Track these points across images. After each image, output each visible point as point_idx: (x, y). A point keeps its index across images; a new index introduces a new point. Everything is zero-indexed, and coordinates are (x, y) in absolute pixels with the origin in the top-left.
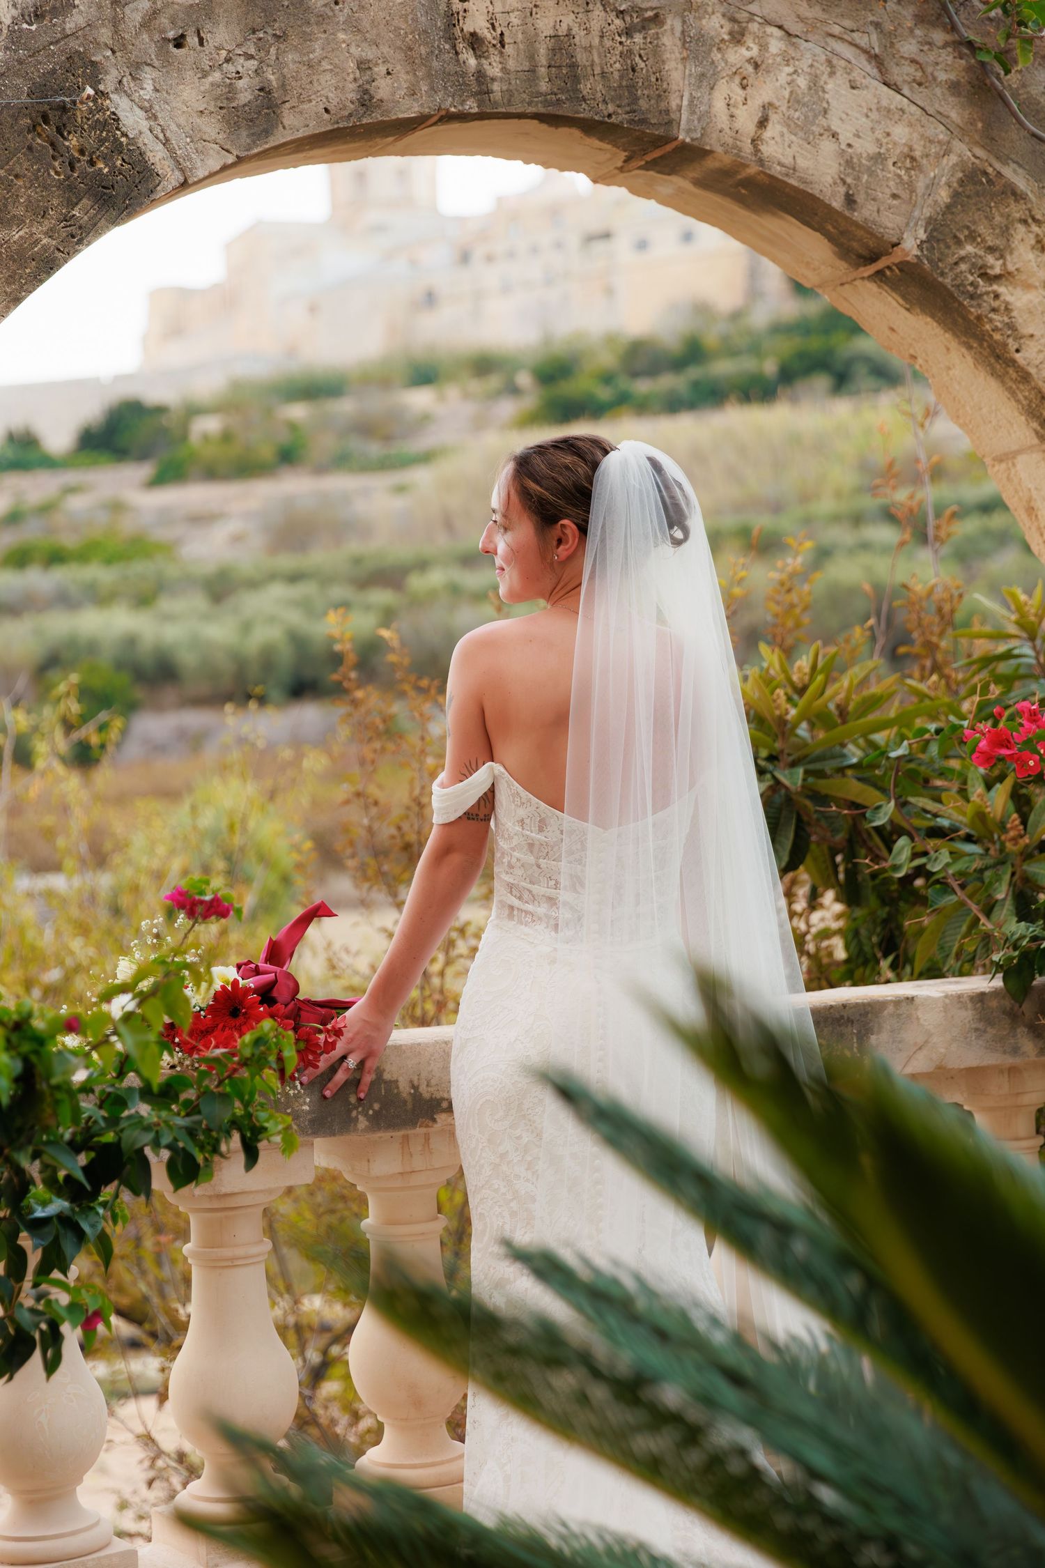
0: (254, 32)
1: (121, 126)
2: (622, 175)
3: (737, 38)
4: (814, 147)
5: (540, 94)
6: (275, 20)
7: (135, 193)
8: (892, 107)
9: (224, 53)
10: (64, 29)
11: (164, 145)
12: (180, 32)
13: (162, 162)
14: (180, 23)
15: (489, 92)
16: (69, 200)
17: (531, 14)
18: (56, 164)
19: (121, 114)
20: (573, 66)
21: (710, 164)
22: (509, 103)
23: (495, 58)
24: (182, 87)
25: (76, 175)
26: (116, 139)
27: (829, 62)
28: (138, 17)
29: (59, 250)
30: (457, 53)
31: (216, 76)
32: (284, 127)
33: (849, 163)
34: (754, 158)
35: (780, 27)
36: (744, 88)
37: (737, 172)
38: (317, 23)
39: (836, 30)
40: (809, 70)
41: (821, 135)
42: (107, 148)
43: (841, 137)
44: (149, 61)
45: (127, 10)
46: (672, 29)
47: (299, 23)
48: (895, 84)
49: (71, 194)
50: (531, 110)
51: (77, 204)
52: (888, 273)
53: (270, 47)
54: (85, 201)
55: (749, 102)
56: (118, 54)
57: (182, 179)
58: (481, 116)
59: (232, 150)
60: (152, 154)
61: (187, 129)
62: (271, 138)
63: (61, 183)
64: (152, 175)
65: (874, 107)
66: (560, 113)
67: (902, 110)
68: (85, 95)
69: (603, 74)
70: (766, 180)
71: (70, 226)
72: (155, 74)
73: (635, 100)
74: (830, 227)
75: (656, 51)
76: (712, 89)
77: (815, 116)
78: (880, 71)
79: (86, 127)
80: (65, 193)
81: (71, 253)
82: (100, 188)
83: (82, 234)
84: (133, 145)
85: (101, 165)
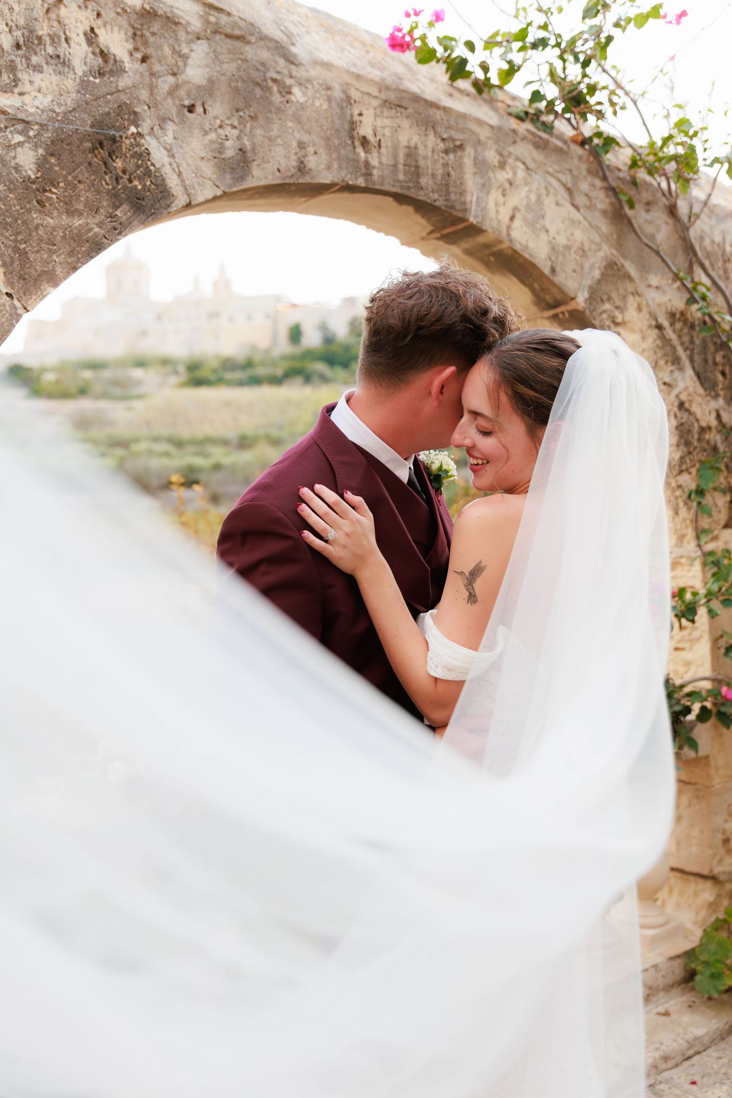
0: (238, 111)
1: (151, 158)
2: (422, 242)
3: (502, 165)
4: (537, 236)
5: (398, 181)
6: (251, 106)
7: (158, 206)
8: (575, 219)
9: (218, 122)
10: (117, 86)
11: (178, 175)
12: (192, 102)
13: (176, 187)
14: (192, 96)
15: (371, 175)
16: (114, 203)
17: (396, 131)
18: (107, 177)
19: (152, 151)
20: (417, 167)
22: (382, 184)
23: (375, 154)
24: (191, 139)
25: (119, 187)
26: (147, 167)
27: (546, 188)
28: (166, 87)
29: (105, 237)
30: (354, 147)
31: (213, 136)
32: (253, 177)
33: (553, 248)
34: (507, 238)
35: (524, 163)
36: (504, 195)
37: (494, 246)
38: (276, 113)
39: (551, 170)
40: (536, 191)
41: (541, 230)
42: (141, 172)
43: (550, 233)
44: (171, 118)
45: (160, 81)
46: (469, 154)
47: (265, 110)
48: (577, 207)
49: (116, 200)
50: (394, 190)
51: (119, 207)
53: (247, 122)
54: (124, 206)
55: (506, 204)
56: (152, 109)
57: (188, 201)
58: (364, 190)
59: (220, 186)
60: (170, 181)
61: (193, 168)
62: (245, 182)
63: (109, 191)
64: (169, 195)
65: (566, 218)
66: (407, 194)
67: (580, 223)
68: (130, 132)
69: (433, 175)
70: (512, 253)
71: (114, 221)
72: (175, 127)
73: (448, 193)
74: (536, 286)
75: (460, 166)
76: (488, 193)
77: (538, 219)
78: (571, 198)
79: (128, 155)
80: (111, 198)
81: (113, 240)
82: (135, 199)
83: (121, 228)
84: (158, 172)
85: (136, 183)
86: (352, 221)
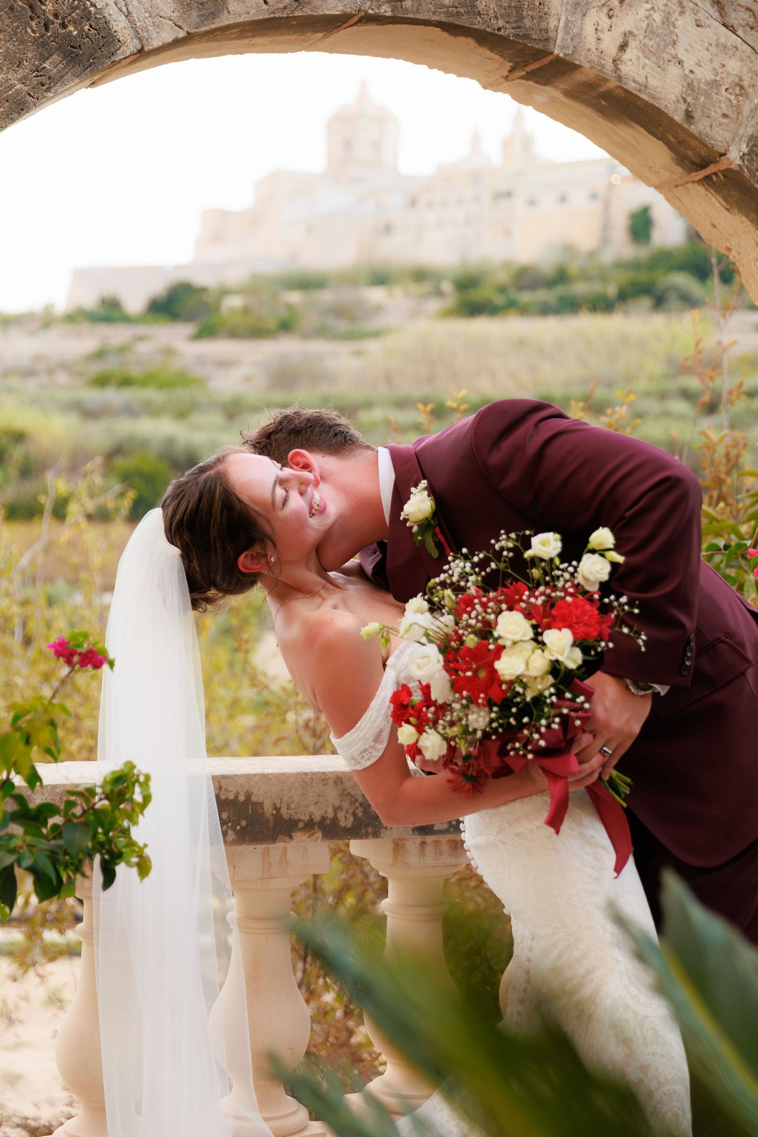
2: (507, 83)
4: (664, 70)
5: (443, 6)
7: (98, 54)
8: (729, 44)
11: (126, 16)
13: (124, 30)
16: (41, 55)
18: (33, 23)
21: (579, 77)
22: (418, 11)
25: (49, 34)
26: (86, 8)
27: (680, 3)
29: (29, 95)
32: (229, 12)
33: (690, 86)
34: (614, 75)
36: (610, 18)
37: (599, 86)
40: (663, 8)
41: (669, 61)
42: (77, 14)
43: (685, 64)
48: (732, 26)
49: (44, 50)
50: (435, 18)
51: (48, 58)
52: (714, 178)
54: (55, 56)
55: (613, 29)
57: (139, 47)
58: (394, 20)
59: (183, 27)
60: (115, 23)
61: (147, 5)
62: (217, 20)
63: (36, 39)
64: (114, 40)
65: (714, 43)
66: (459, 23)
67: (736, 47)
70: (623, 94)
71: (41, 76)
73: (521, 18)
74: (671, 138)
76: (584, 15)
77: (666, 46)
78: (721, 14)
80: (38, 48)
81: (40, 98)
82: (69, 47)
83: (50, 83)
84: (100, 14)
85: (71, 28)
86: (406, 60)
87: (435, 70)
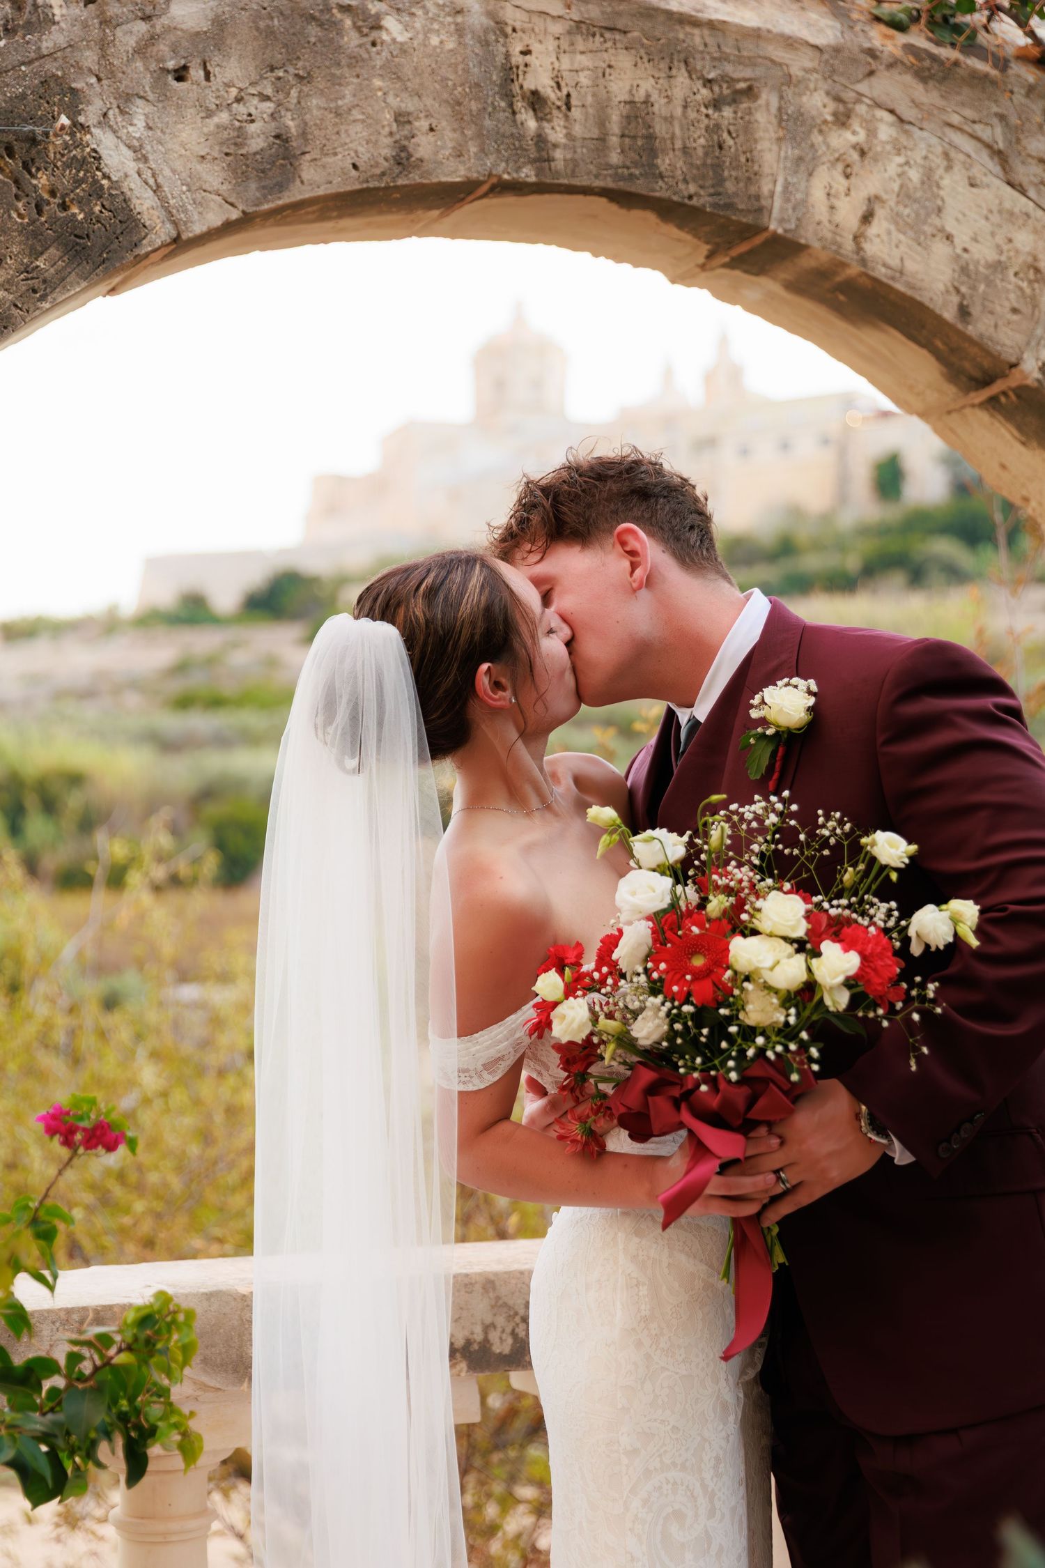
0: (272, 69)
1: (102, 166)
2: (704, 275)
3: (842, 120)
4: (925, 249)
5: (609, 166)
6: (298, 58)
7: (115, 246)
8: (1016, 210)
9: (234, 92)
10: (39, 48)
11: (155, 192)
12: (183, 62)
13: (151, 211)
14: (182, 53)
15: (550, 160)
16: (32, 248)
17: (604, 75)
18: (20, 205)
19: (103, 152)
20: (651, 137)
21: (805, 262)
22: (573, 174)
23: (558, 122)
24: (180, 126)
25: (43, 219)
26: (96, 182)
27: (946, 155)
28: (132, 42)
29: (16, 306)
30: (514, 113)
31: (223, 117)
32: (302, 182)
33: (964, 270)
34: (855, 257)
35: (892, 112)
36: (847, 176)
37: (835, 273)
38: (349, 66)
39: (955, 119)
40: (922, 162)
41: (934, 236)
42: (83, 190)
43: (956, 240)
44: (142, 94)
45: (119, 32)
46: (768, 105)
47: (327, 63)
48: (1021, 185)
49: (36, 241)
50: (598, 183)
51: (42, 253)
52: (1003, 399)
53: (291, 87)
54: (52, 251)
55: (852, 193)
56: (105, 82)
57: (174, 234)
58: (540, 188)
59: (237, 204)
60: (138, 202)
61: (184, 175)
62: (286, 194)
63: (24, 227)
64: (137, 226)
65: (995, 209)
66: (633, 189)
67: (1028, 215)
68: (58, 125)
69: (685, 149)
70: (868, 282)
71: (32, 278)
72: (149, 109)
73: (720, 181)
74: (939, 344)
75: (748, 128)
76: (810, 175)
77: (928, 215)
78: (1004, 169)
79: (59, 164)
80: (28, 239)
81: (31, 310)
82: (72, 237)
83: (45, 289)
84: (116, 189)
85: (75, 210)
87: (602, 259)
